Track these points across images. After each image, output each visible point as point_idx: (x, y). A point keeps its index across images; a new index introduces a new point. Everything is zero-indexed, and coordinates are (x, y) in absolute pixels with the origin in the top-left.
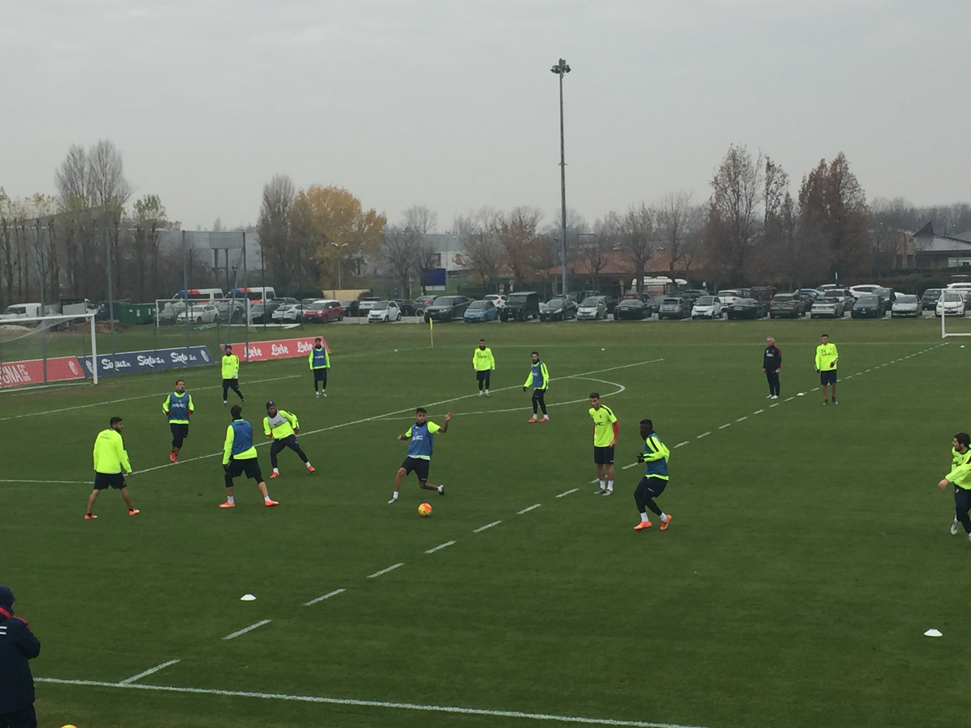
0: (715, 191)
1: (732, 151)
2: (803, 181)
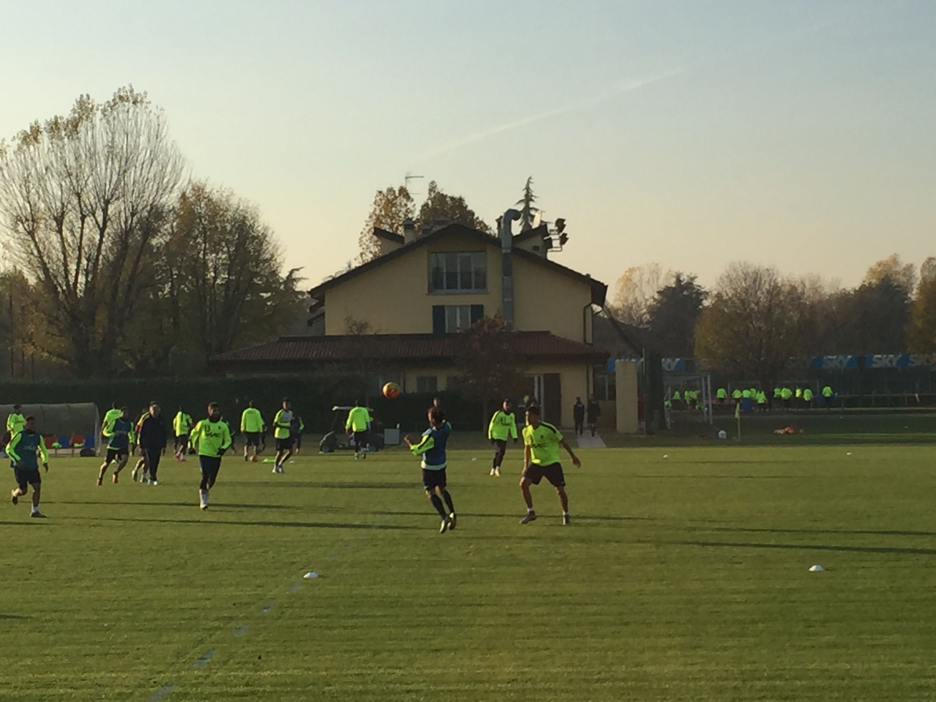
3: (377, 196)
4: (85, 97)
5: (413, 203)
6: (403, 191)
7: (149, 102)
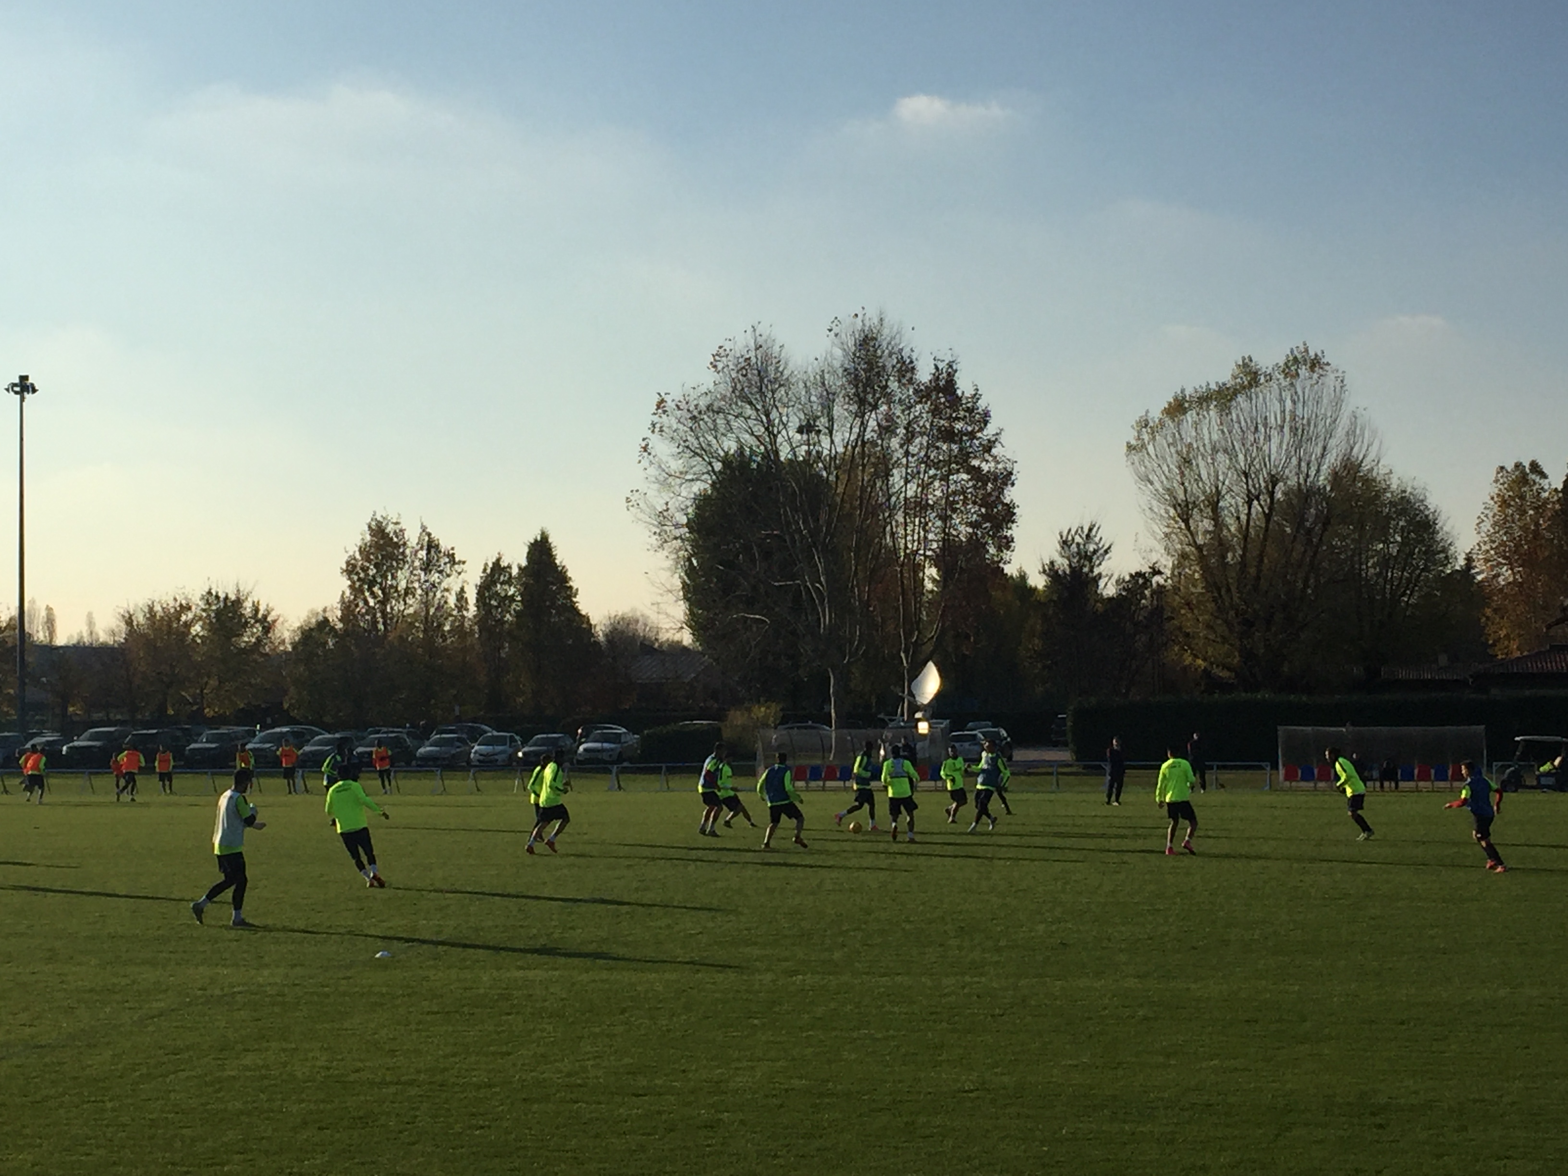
0: (349, 583)
1: (374, 523)
2: (485, 570)
3: (1498, 473)
4: (1247, 361)
5: (1547, 481)
6: (1535, 467)
7: (1328, 364)
